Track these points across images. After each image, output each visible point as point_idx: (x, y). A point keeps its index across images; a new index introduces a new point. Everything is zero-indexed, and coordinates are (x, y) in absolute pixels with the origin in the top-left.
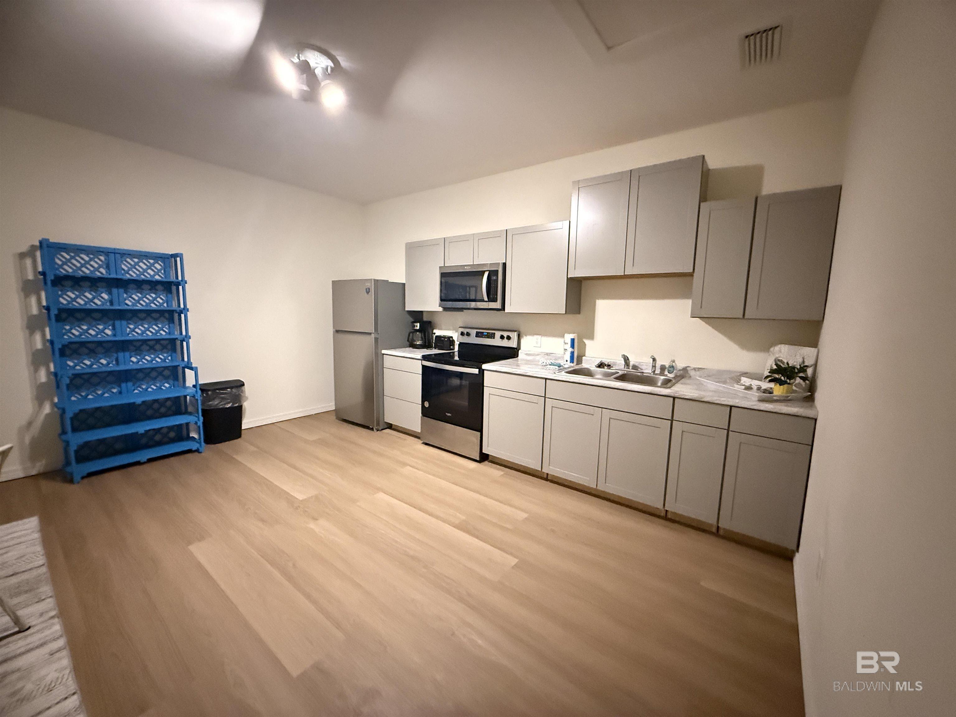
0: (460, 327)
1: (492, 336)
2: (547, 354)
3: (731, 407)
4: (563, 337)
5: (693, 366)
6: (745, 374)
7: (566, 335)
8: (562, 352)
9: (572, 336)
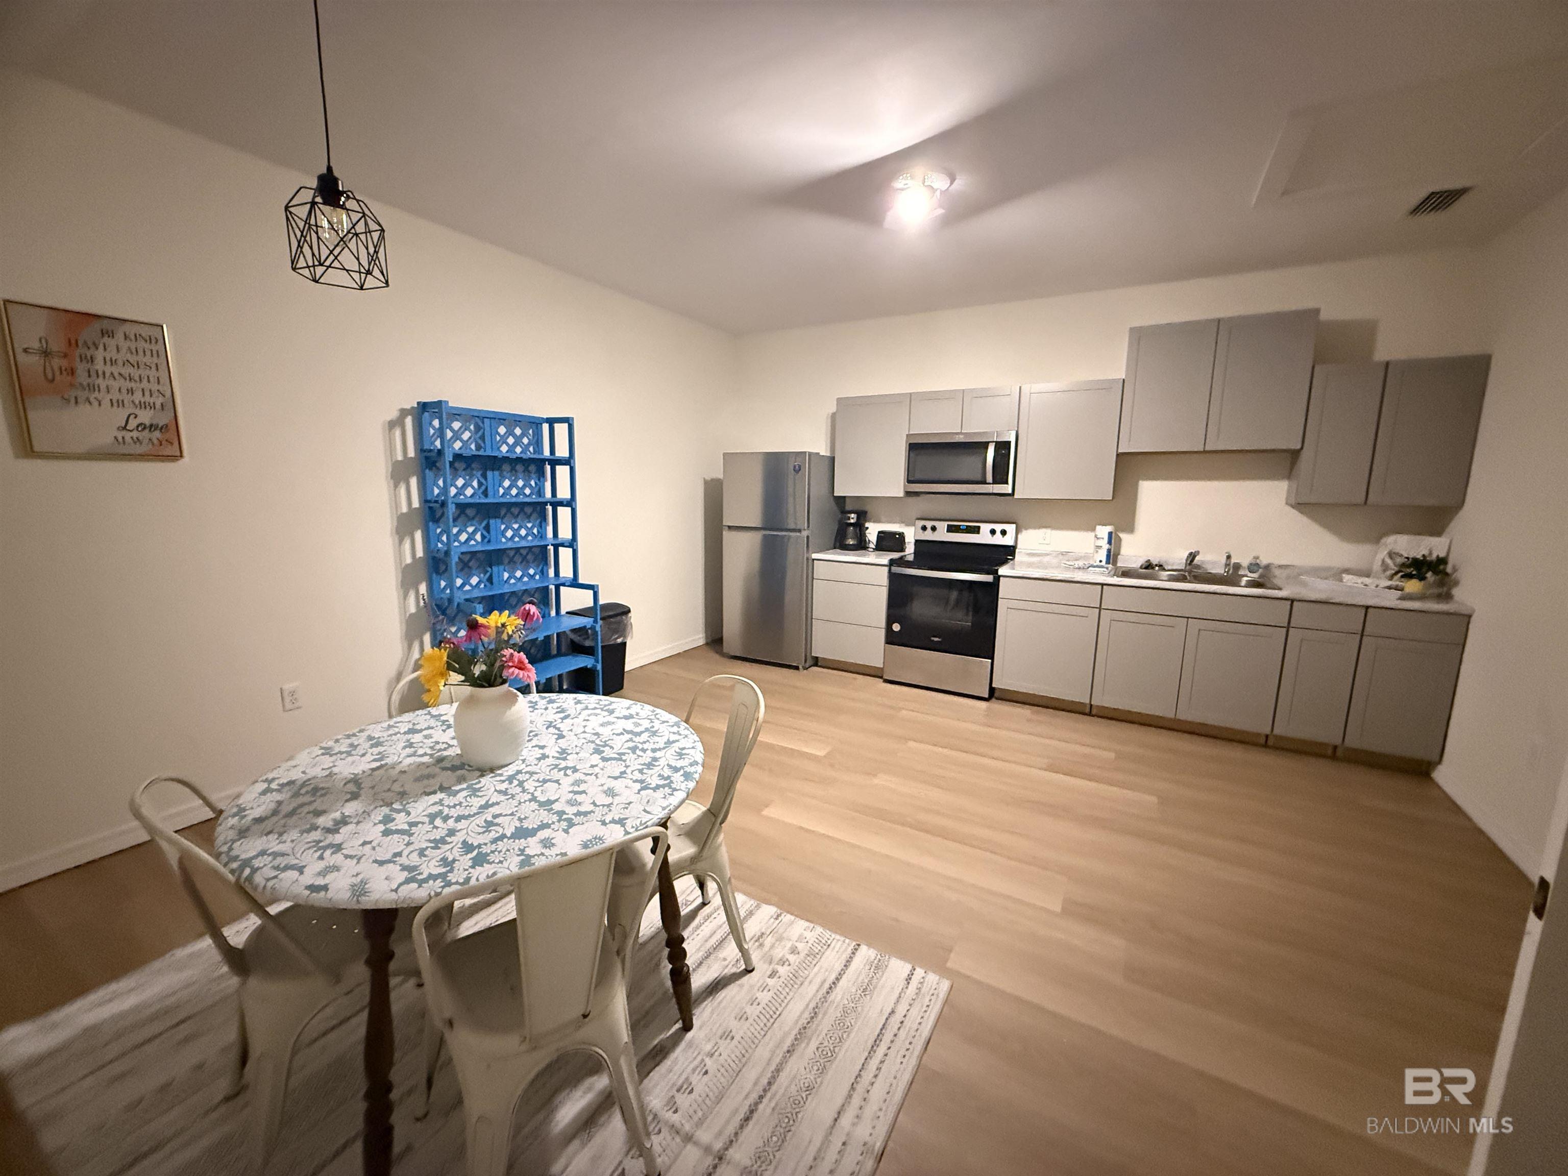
0: (918, 519)
1: (977, 530)
2: (1062, 554)
3: (1367, 608)
4: (1094, 530)
5: (1277, 562)
6: (1347, 571)
7: (1098, 528)
8: (1091, 550)
9: (1109, 529)
